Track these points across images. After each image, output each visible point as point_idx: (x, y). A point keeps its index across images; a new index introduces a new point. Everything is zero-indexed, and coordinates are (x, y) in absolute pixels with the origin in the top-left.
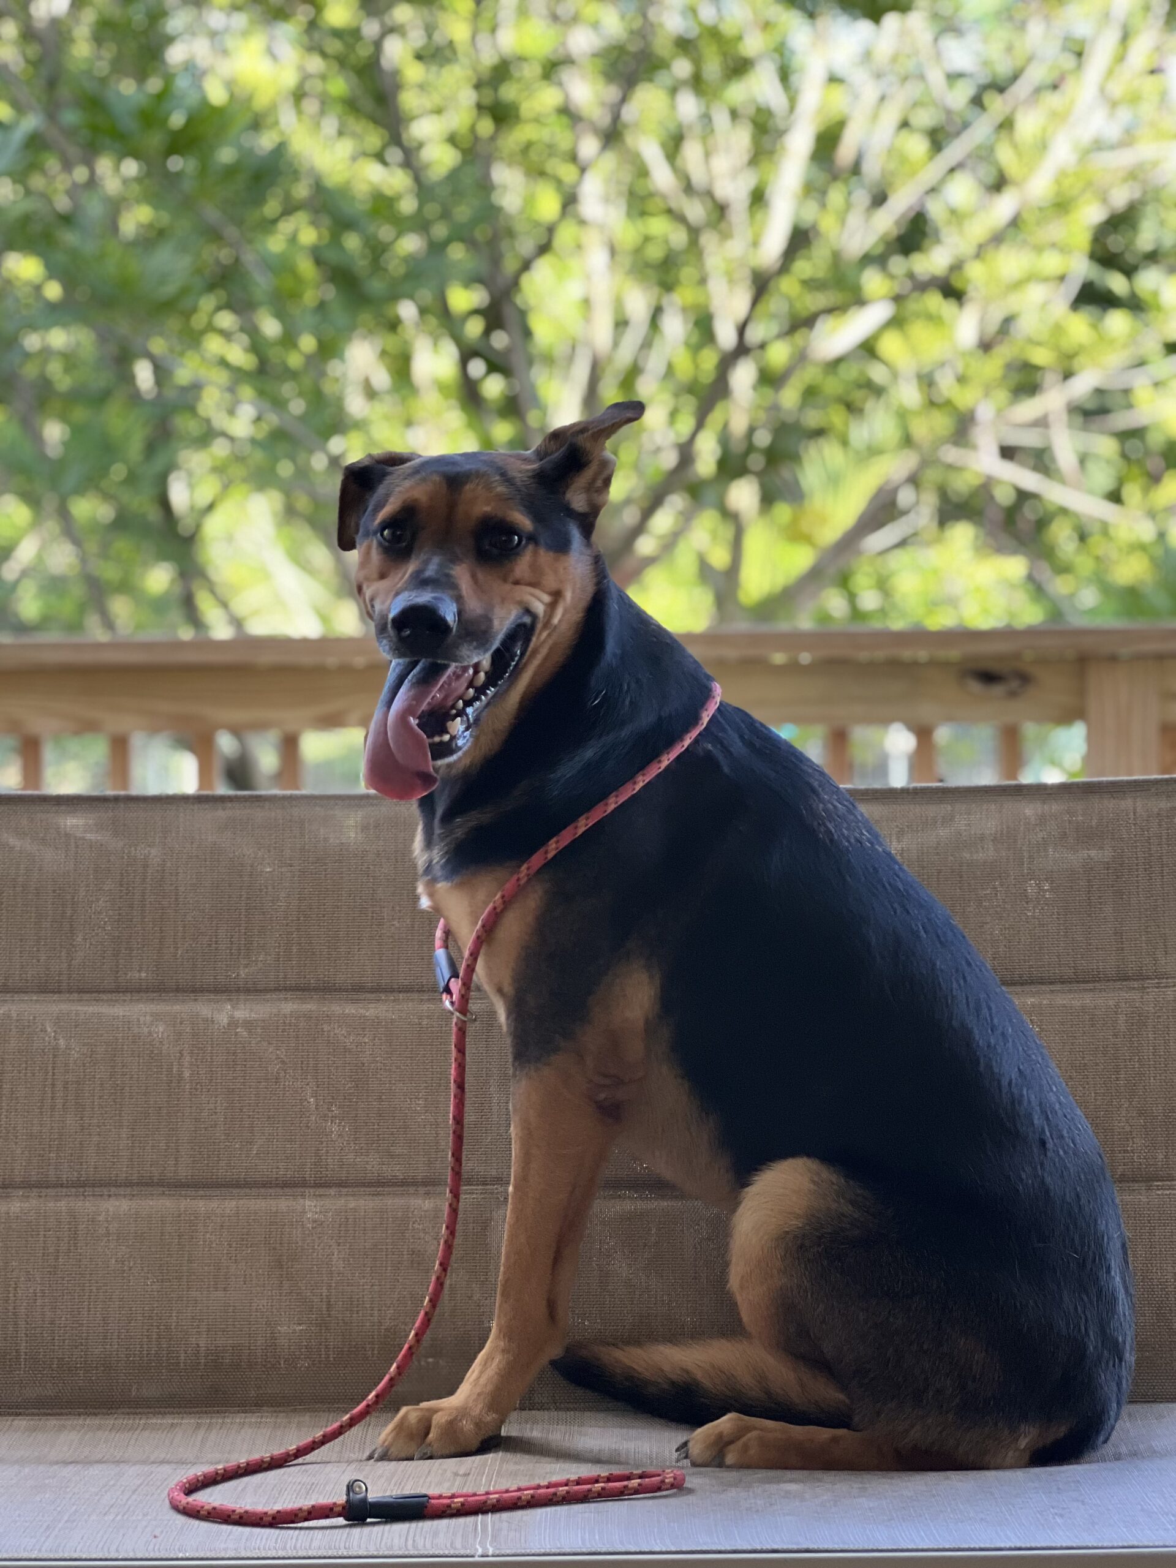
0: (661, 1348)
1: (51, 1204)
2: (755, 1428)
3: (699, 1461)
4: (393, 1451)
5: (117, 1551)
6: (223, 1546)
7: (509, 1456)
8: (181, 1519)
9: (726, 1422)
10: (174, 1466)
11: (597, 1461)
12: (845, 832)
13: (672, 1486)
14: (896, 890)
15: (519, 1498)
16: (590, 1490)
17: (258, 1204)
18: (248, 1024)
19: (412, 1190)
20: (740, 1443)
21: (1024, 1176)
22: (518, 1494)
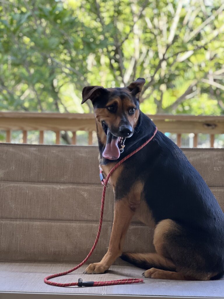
0: (140, 254)
1: (24, 222)
2: (157, 271)
3: (146, 276)
4: (88, 272)
5: (34, 291)
6: (54, 290)
7: (110, 274)
8: (47, 285)
9: (152, 269)
10: (46, 274)
11: (127, 276)
12: (180, 157)
13: (141, 282)
14: (189, 168)
15: (111, 283)
16: (125, 282)
17: (63, 224)
18: (63, 189)
19: (93, 222)
20: (154, 273)
21: (211, 225)
22: (111, 282)
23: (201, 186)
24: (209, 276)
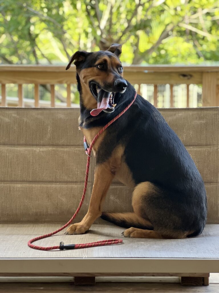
1: (6, 185)
2: (136, 230)
3: (126, 236)
4: (69, 233)
5: (17, 256)
6: (37, 255)
7: (90, 234)
8: (29, 248)
9: (131, 229)
10: (28, 236)
11: (107, 235)
13: (120, 242)
14: (167, 131)
15: (92, 245)
16: (105, 243)
17: (44, 185)
18: (42, 151)
19: (73, 183)
20: (133, 233)
21: (188, 186)
23: (179, 148)
24: (185, 235)
